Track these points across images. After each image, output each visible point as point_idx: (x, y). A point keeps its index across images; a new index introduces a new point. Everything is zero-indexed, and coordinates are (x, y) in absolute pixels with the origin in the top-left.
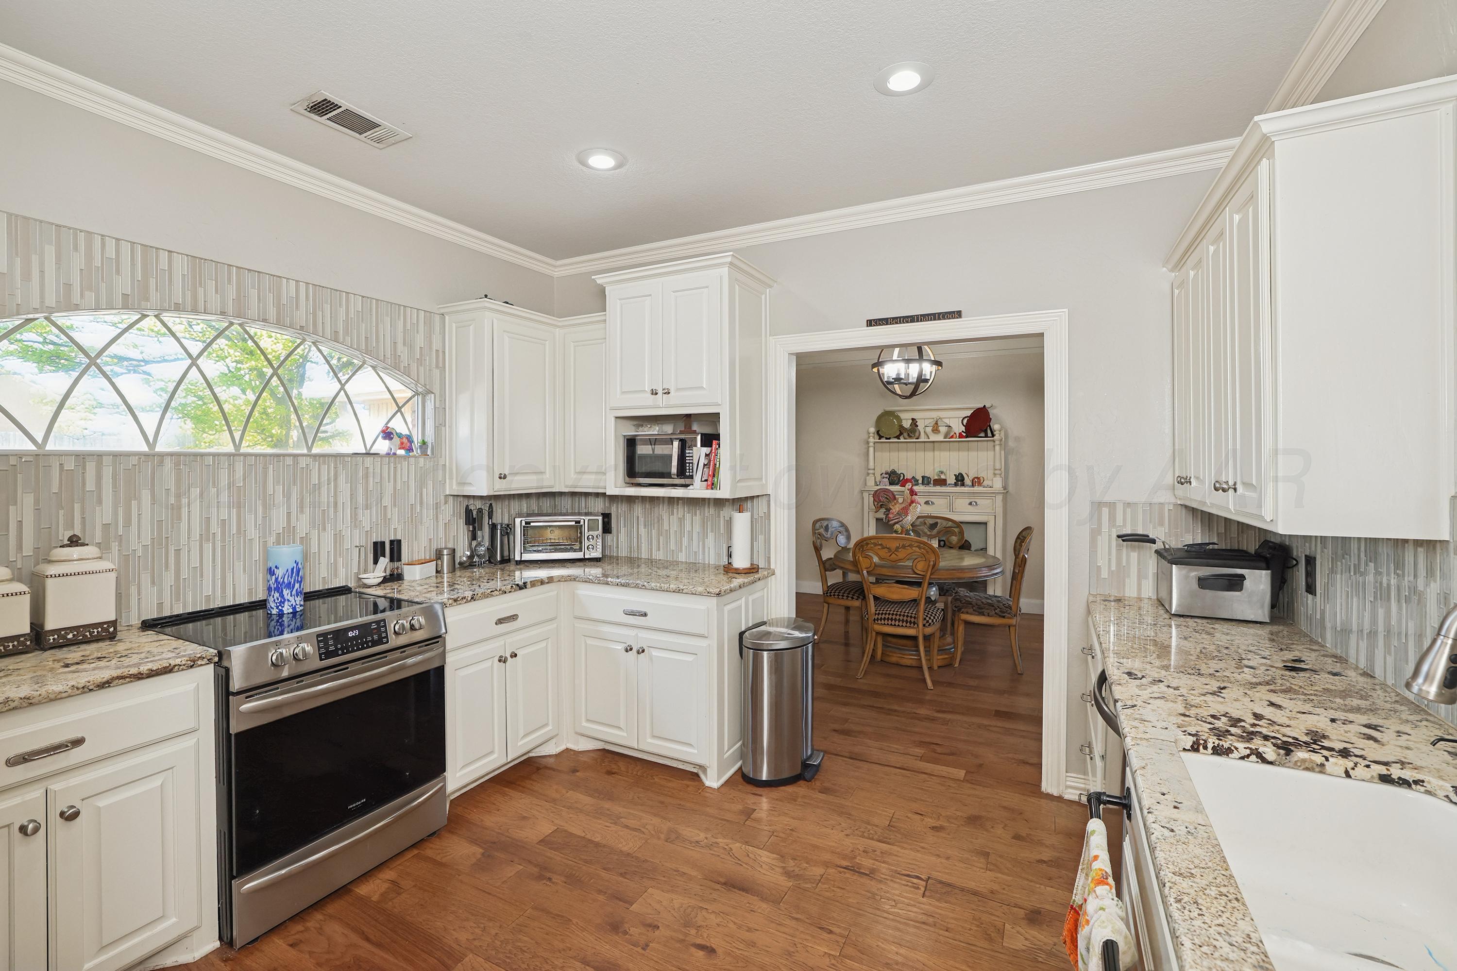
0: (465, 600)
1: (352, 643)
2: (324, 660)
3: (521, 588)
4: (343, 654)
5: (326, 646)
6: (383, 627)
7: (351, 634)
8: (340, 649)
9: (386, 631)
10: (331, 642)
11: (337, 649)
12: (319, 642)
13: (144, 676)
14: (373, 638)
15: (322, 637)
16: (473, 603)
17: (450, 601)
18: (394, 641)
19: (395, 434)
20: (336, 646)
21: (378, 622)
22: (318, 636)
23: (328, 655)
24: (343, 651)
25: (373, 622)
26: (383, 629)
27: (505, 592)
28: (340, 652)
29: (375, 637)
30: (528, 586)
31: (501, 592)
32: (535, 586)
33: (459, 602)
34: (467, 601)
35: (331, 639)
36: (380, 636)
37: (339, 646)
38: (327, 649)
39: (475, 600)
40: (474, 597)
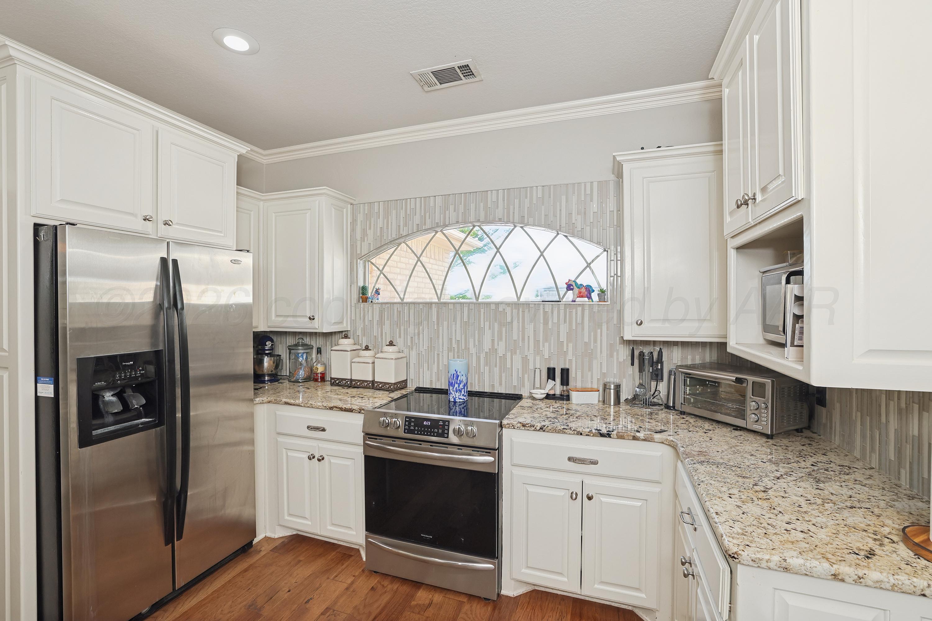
0: (533, 428)
1: (424, 429)
2: (406, 433)
3: (602, 435)
4: (417, 434)
5: (409, 425)
6: (447, 426)
7: (425, 423)
8: (416, 430)
9: (448, 430)
10: (412, 424)
11: (414, 430)
12: (406, 421)
13: (343, 410)
14: (438, 431)
15: (409, 420)
16: (541, 433)
17: (519, 425)
18: (452, 439)
19: (574, 285)
20: (414, 428)
21: (444, 421)
22: (406, 417)
23: (409, 431)
24: (418, 432)
25: (441, 420)
26: (446, 427)
27: (581, 434)
28: (416, 432)
29: (440, 431)
30: (614, 436)
31: (575, 432)
32: (624, 439)
33: (527, 428)
34: (535, 430)
35: (413, 422)
36: (443, 431)
37: (417, 428)
38: (409, 427)
39: (544, 431)
40: (544, 428)
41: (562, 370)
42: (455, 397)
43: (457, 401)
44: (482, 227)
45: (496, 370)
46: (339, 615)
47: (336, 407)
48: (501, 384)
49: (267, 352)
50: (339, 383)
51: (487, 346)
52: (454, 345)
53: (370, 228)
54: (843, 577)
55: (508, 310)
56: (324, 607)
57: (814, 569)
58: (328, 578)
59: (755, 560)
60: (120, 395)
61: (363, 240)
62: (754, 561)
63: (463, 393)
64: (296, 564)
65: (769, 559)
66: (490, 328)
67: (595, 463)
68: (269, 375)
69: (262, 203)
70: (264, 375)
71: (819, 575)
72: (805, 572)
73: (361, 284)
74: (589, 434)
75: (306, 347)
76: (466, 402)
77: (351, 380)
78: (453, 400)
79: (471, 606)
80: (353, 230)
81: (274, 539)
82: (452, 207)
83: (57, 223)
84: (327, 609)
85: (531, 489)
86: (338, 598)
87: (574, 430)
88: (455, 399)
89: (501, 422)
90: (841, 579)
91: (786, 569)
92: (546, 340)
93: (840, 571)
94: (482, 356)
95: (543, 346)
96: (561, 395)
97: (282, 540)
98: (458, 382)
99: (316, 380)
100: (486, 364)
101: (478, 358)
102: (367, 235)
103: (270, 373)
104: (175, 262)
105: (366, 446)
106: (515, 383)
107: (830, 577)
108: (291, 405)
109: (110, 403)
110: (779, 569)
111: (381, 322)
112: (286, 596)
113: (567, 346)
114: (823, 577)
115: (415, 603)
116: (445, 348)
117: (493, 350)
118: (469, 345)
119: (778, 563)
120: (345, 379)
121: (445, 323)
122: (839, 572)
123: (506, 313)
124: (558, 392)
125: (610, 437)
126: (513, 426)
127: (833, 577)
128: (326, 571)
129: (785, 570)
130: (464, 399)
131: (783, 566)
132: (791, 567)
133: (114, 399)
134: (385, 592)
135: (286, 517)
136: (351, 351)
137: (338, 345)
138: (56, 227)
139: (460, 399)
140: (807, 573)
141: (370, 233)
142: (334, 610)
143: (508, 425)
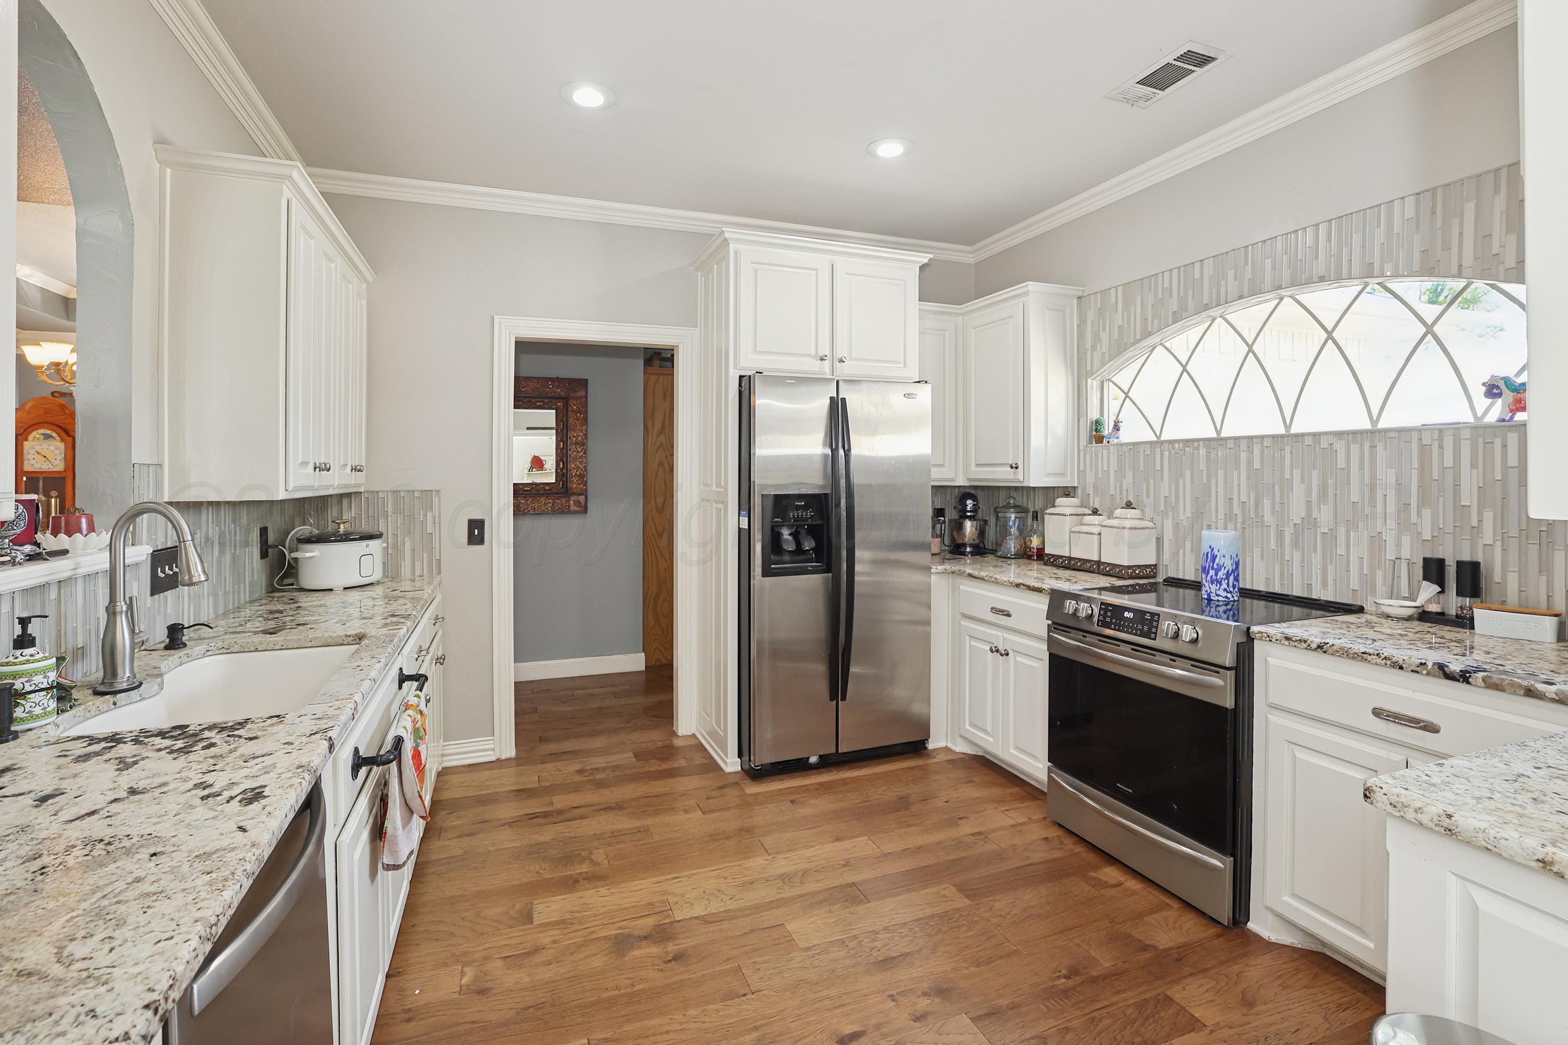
0: (1305, 645)
1: (1124, 623)
2: (1100, 626)
3: (1449, 676)
4: (1115, 629)
5: (1105, 616)
6: (1156, 621)
7: (1126, 614)
8: (1113, 624)
9: (1157, 627)
10: (1109, 614)
11: (1111, 623)
12: (1101, 609)
13: (1031, 588)
14: (1143, 627)
15: (1105, 608)
16: (1319, 655)
17: (1279, 636)
18: (1161, 642)
19: (1503, 387)
20: (1111, 620)
21: (1153, 614)
22: (1102, 604)
23: (1104, 624)
24: (1128, 630)
25: (1148, 613)
26: (1155, 624)
27: (1401, 668)
28: (1113, 626)
29: (1146, 628)
30: (1476, 682)
31: (1389, 662)
32: (1503, 690)
33: (1293, 644)
34: (1308, 648)
35: (1110, 611)
36: (1150, 629)
37: (1114, 620)
38: (1105, 618)
39: (1325, 652)
40: (1325, 647)
41: (1460, 564)
42: (1209, 591)
43: (1212, 598)
44: (1296, 297)
45: (1317, 558)
46: (990, 844)
47: (1024, 585)
48: (1325, 584)
49: (969, 514)
50: (1054, 561)
51: (1297, 512)
52: (1237, 510)
53: (1104, 330)
54: (1561, 869)
55: (1340, 446)
56: (977, 830)
57: (1503, 841)
58: (997, 808)
59: (1396, 804)
60: (795, 535)
61: (1094, 348)
62: (1395, 806)
63: (1224, 586)
64: (968, 782)
65: (1420, 809)
66: (1302, 480)
67: (1431, 728)
68: (971, 546)
69: (961, 317)
70: (964, 545)
71: (1513, 854)
72: (1484, 844)
73: (1094, 415)
74: (1418, 669)
75: (1018, 510)
76: (1232, 603)
77: (1070, 559)
78: (1206, 597)
79: (1180, 916)
80: (1081, 336)
81: (955, 752)
82: (1231, 273)
83: (751, 373)
84: (979, 833)
85: (1301, 754)
86: (998, 829)
87: (1385, 658)
88: (1209, 595)
89: (1249, 628)
90: (1557, 873)
91: (1450, 830)
92: (1424, 501)
93: (1556, 858)
94: (1288, 531)
95: (1419, 515)
96: (1457, 616)
97: (963, 756)
98: (1215, 566)
99: (1029, 557)
100: (1295, 544)
101: (1280, 535)
102: (1100, 341)
103: (972, 542)
104: (844, 400)
105: (1051, 641)
106: (1354, 584)
107: (1534, 864)
108: (975, 577)
109: (787, 540)
110: (1437, 829)
111: (1120, 474)
112: (941, 804)
113: (1480, 514)
114: (1519, 860)
115: (1095, 875)
116: (1221, 515)
117: (1310, 522)
118: (1263, 511)
119: (1436, 818)
120: (1062, 557)
121: (1221, 473)
122: (1553, 858)
123: (1336, 451)
124: (1452, 612)
125: (1468, 683)
126: (1269, 637)
127: (1541, 864)
128: (1000, 801)
129: (1448, 832)
130: (1226, 597)
131: (1445, 824)
132: (1459, 829)
133: (790, 538)
134: (1060, 849)
135: (968, 727)
136: (1071, 515)
137: (1054, 506)
138: (750, 376)
139: (1218, 595)
140: (1490, 847)
141: (1105, 336)
142: (986, 837)
143: (1260, 635)
